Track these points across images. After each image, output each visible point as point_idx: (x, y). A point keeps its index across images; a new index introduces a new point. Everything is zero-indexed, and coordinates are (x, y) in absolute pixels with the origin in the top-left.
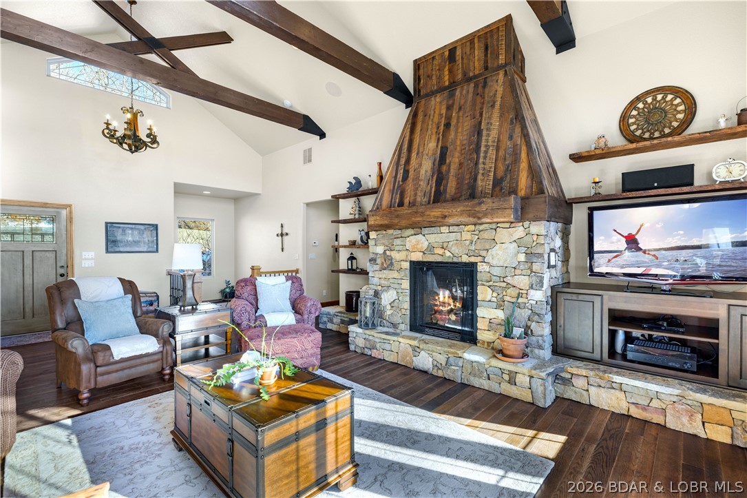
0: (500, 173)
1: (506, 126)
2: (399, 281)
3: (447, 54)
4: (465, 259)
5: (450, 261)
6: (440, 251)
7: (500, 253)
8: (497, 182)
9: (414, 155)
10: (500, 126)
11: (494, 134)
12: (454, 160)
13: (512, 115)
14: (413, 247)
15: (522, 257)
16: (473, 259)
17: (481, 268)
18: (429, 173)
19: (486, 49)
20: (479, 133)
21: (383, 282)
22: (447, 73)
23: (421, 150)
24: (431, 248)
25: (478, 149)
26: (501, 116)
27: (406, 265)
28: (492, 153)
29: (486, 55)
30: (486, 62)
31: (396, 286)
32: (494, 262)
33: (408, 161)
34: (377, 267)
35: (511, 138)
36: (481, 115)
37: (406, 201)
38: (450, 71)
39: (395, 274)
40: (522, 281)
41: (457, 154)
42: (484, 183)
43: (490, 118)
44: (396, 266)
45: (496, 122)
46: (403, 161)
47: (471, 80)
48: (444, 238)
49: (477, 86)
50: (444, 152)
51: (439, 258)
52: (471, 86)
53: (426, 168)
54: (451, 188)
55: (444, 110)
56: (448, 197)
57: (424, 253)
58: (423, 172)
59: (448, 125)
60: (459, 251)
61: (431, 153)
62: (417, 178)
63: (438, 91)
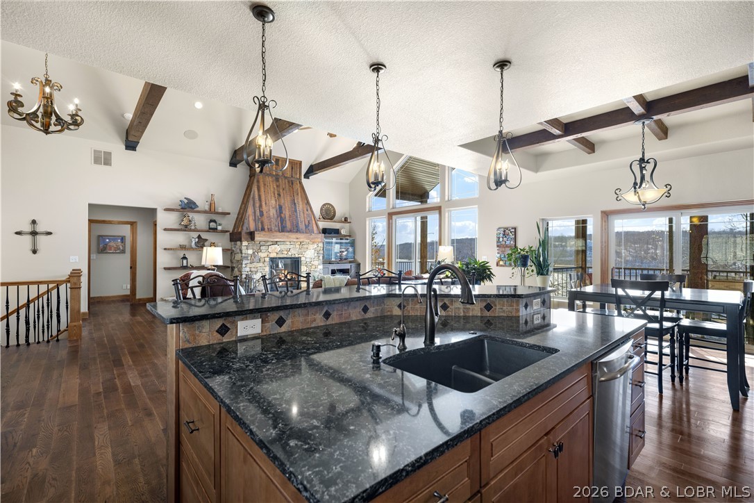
0: (307, 223)
1: (305, 205)
3: (275, 160)
4: (297, 256)
5: (291, 257)
6: (286, 253)
7: (309, 253)
8: (307, 227)
9: (263, 204)
10: (303, 204)
11: (301, 206)
12: (287, 213)
13: (306, 202)
14: (273, 251)
15: (316, 255)
16: (300, 256)
17: (303, 259)
18: (276, 216)
19: (292, 168)
20: (295, 204)
21: (253, 269)
22: (274, 168)
23: (267, 202)
24: (281, 251)
25: (296, 211)
26: (302, 200)
27: (267, 259)
28: (302, 214)
29: (292, 171)
30: (292, 174)
31: (261, 270)
32: (307, 257)
33: (261, 206)
36: (294, 196)
37: (266, 227)
39: (261, 264)
40: (316, 263)
41: (287, 211)
42: (302, 226)
43: (298, 199)
44: (262, 260)
45: (301, 203)
46: (257, 205)
47: (286, 178)
48: (288, 247)
49: (289, 182)
50: (281, 207)
51: (286, 256)
52: (286, 181)
53: (273, 212)
54: (288, 225)
55: (275, 187)
56: (288, 229)
57: (277, 253)
58: (271, 214)
59: (279, 195)
60: (294, 253)
61: (274, 206)
62: (269, 217)
63: (270, 175)
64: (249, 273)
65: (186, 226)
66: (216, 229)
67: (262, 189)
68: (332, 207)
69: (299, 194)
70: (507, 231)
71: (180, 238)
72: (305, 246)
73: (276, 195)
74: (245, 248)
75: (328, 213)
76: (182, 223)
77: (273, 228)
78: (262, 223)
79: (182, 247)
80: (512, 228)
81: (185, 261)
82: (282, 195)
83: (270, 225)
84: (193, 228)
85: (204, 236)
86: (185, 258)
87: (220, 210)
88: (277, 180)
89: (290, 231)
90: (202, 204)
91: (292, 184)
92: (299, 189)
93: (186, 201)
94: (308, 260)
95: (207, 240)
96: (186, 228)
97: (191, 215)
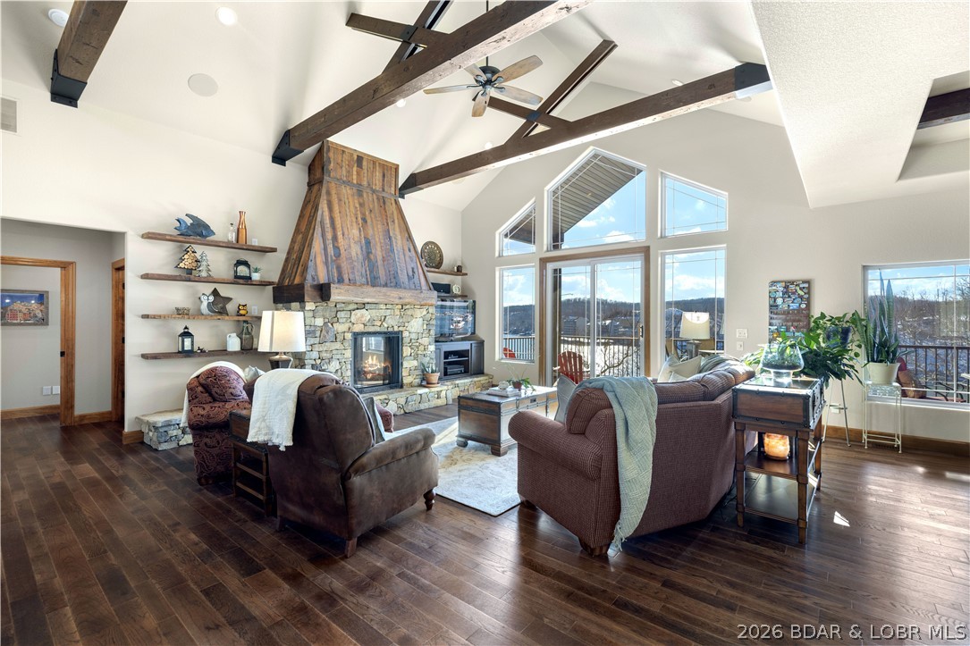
0: (411, 274)
1: (405, 241)
2: (344, 352)
3: (355, 157)
4: (396, 329)
5: (386, 330)
6: (379, 323)
7: (415, 324)
8: (411, 278)
9: (339, 234)
11: (399, 242)
12: (378, 253)
14: (358, 319)
15: (425, 327)
16: (401, 329)
17: (405, 334)
18: (360, 257)
19: (384, 176)
20: (390, 238)
21: (324, 355)
22: (355, 173)
23: (346, 233)
24: (372, 321)
25: (392, 251)
26: (401, 232)
27: (349, 336)
29: (383, 181)
30: (383, 185)
31: (339, 356)
32: (413, 330)
33: (335, 238)
34: (317, 340)
35: (410, 250)
36: (388, 224)
37: (346, 277)
38: (358, 174)
39: (338, 345)
40: (425, 341)
41: (379, 249)
42: (403, 278)
43: (394, 230)
44: (340, 337)
45: (399, 237)
46: (329, 236)
47: (374, 191)
48: (383, 313)
49: (378, 198)
50: (368, 243)
51: (378, 329)
52: (375, 197)
53: (356, 251)
54: (382, 273)
55: (358, 206)
56: (383, 283)
57: (365, 325)
58: (354, 254)
59: (364, 220)
60: (392, 323)
61: (356, 239)
62: (350, 258)
63: (348, 183)
64: (319, 361)
65: (189, 271)
66: (250, 278)
67: (336, 208)
68: (438, 247)
69: (396, 221)
70: (792, 287)
71: (177, 295)
72: (409, 312)
73: (360, 221)
74: (311, 314)
75: (432, 257)
76: (182, 265)
77: (357, 278)
78: (339, 268)
79: (181, 313)
80: (804, 282)
81: (188, 342)
82: (369, 221)
83: (353, 273)
84: (204, 274)
85: (225, 291)
86: (186, 334)
87: (255, 242)
88: (360, 193)
89: (386, 285)
90: (222, 229)
91: (384, 203)
92: (395, 213)
93: (189, 222)
94: (414, 336)
95: (229, 299)
96: (189, 275)
97: (199, 250)
